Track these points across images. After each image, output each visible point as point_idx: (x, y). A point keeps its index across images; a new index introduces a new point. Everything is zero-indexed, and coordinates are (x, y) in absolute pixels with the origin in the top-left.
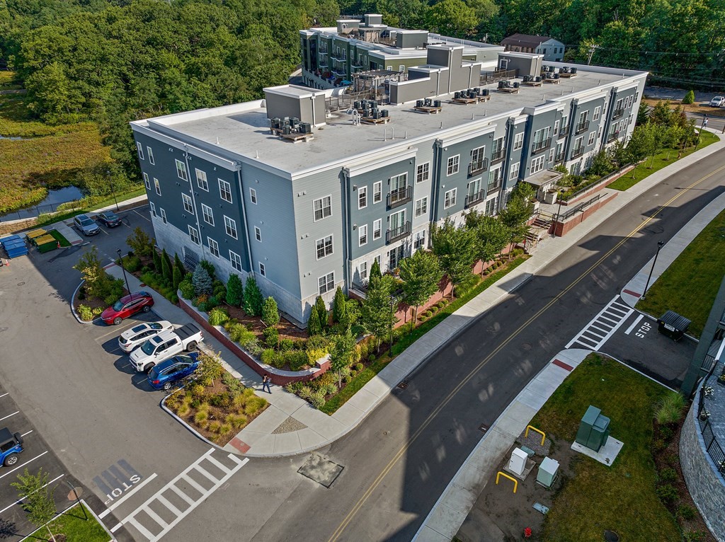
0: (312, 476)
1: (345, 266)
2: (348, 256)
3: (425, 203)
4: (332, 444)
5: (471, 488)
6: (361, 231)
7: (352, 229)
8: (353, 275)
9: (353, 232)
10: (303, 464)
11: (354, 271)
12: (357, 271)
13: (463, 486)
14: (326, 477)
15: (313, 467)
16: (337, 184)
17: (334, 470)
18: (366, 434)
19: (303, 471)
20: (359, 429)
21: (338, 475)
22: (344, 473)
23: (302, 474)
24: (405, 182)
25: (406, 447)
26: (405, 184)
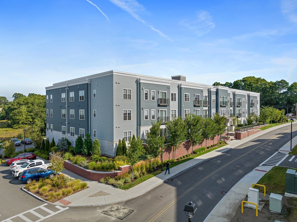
0: (111, 214)
1: (137, 130)
2: (139, 124)
3: (175, 113)
4: (126, 202)
5: (225, 216)
6: (145, 112)
7: (141, 109)
8: (141, 135)
9: (141, 111)
10: (105, 210)
11: (142, 133)
12: (143, 133)
13: (219, 215)
14: (121, 215)
15: (112, 211)
16: (135, 85)
17: (126, 212)
18: (149, 197)
19: (105, 213)
20: (145, 195)
21: (129, 214)
22: (133, 213)
23: (104, 214)
24: (166, 96)
25: (176, 201)
26: (166, 97)
